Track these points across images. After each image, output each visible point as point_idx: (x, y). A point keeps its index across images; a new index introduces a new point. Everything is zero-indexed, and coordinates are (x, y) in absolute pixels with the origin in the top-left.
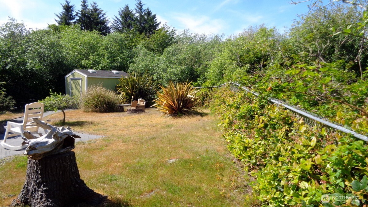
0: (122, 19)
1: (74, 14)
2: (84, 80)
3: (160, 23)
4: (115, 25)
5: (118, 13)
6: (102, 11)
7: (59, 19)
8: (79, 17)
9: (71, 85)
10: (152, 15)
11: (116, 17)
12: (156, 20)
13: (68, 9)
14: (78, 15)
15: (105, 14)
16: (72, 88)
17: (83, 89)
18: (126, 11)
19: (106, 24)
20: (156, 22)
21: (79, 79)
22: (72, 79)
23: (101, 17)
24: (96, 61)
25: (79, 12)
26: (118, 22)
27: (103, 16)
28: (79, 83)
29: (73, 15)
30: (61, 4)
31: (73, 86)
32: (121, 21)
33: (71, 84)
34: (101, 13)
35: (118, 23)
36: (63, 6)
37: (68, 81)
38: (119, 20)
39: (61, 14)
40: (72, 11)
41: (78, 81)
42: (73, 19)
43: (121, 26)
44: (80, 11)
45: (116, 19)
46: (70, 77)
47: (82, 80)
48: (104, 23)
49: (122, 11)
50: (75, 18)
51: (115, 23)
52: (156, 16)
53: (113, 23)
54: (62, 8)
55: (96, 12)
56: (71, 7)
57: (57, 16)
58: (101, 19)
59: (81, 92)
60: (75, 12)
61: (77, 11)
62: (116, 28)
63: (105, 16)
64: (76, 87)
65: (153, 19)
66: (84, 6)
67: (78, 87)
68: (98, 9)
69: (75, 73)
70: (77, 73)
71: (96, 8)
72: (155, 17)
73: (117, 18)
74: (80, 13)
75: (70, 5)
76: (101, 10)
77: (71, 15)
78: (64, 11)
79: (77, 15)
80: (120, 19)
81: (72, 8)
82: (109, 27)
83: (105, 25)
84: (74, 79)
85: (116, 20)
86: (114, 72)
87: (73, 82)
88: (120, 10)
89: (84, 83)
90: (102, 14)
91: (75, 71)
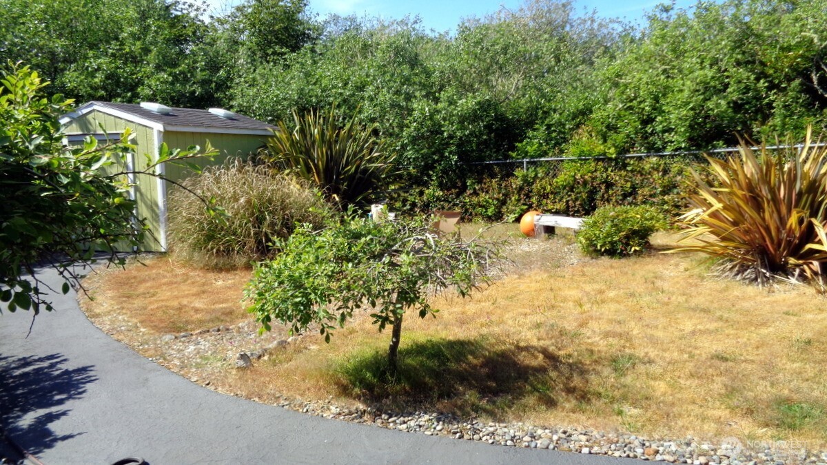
69: (91, 118)
70: (105, 114)
86: (217, 112)
89: (150, 153)
91: (95, 107)
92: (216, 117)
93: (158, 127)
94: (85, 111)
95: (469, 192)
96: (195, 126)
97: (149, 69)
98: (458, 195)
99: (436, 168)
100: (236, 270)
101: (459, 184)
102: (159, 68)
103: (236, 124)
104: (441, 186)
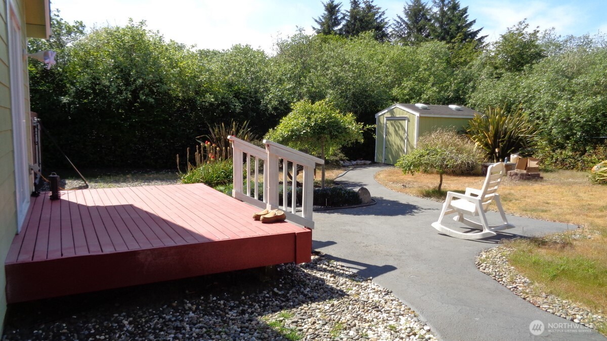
0: (409, 20)
1: (340, 16)
2: (414, 120)
3: (474, 21)
4: (397, 29)
5: (404, 9)
6: (379, 8)
7: (318, 27)
8: (347, 20)
9: (387, 128)
10: (461, 9)
11: (399, 17)
12: (466, 17)
13: (332, 9)
14: (346, 18)
15: (383, 13)
16: (388, 133)
17: (410, 135)
18: (416, 6)
19: (384, 29)
20: (466, 21)
21: (404, 119)
22: (388, 119)
23: (377, 18)
24: (415, 89)
25: (347, 13)
26: (401, 25)
27: (380, 16)
28: (402, 126)
29: (339, 18)
30: (323, 3)
31: (391, 130)
32: (406, 23)
33: (386, 126)
34: (378, 12)
35: (402, 27)
36: (325, 6)
37: (382, 122)
38: (404, 21)
39: (321, 18)
40: (338, 11)
41: (401, 122)
42: (339, 24)
43: (406, 32)
44: (347, 11)
45: (399, 20)
46: (386, 116)
47: (409, 121)
48: (383, 27)
49: (410, 5)
50: (341, 22)
51: (397, 27)
52: (468, 11)
53: (394, 27)
54: (324, 8)
55: (370, 11)
56: (336, 6)
57: (316, 21)
58: (378, 21)
59: (406, 141)
60: (342, 13)
61: (344, 12)
62: (398, 36)
63: (383, 17)
64: (396, 131)
65: (463, 14)
66: (355, 4)
67: (401, 132)
68: (373, 7)
69: (395, 110)
70: (400, 109)
71: (370, 5)
72: (466, 12)
73: (401, 19)
74: (349, 14)
75: (335, 3)
76: (377, 7)
77: (336, 18)
78: (326, 13)
79: (343, 18)
80: (406, 19)
81: (337, 8)
82: (388, 34)
83: (384, 31)
84: (393, 119)
85: (398, 22)
86: (453, 107)
87: (392, 124)
88: (406, 4)
89: (414, 125)
90: (380, 14)
91: (397, 106)
92: (451, 109)
93: (417, 114)
94: (393, 107)
95: (586, 154)
96: (434, 114)
97: (429, 85)
98: (581, 155)
99: (571, 139)
100: (433, 174)
101: (582, 149)
102: (433, 85)
103: (460, 113)
104: (573, 150)
